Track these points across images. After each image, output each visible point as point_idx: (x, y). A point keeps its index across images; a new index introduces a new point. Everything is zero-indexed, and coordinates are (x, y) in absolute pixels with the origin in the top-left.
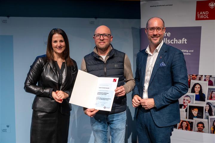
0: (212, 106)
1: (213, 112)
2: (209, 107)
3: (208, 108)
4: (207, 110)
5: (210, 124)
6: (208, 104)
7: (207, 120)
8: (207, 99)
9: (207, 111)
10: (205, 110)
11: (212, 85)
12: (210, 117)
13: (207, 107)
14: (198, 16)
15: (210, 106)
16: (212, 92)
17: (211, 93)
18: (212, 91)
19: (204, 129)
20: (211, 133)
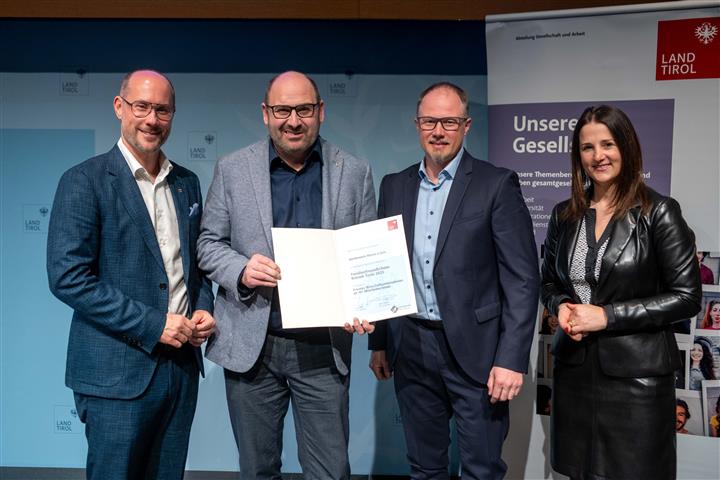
0: (711, 350)
1: (715, 369)
2: (702, 353)
3: (699, 355)
4: (698, 359)
5: (709, 405)
6: (700, 343)
7: (696, 394)
8: (697, 328)
9: (696, 365)
10: (692, 361)
11: (712, 283)
12: (706, 384)
13: (697, 352)
14: (664, 67)
15: (707, 348)
16: (712, 304)
17: (707, 308)
18: (711, 300)
19: (688, 421)
20: (711, 435)
